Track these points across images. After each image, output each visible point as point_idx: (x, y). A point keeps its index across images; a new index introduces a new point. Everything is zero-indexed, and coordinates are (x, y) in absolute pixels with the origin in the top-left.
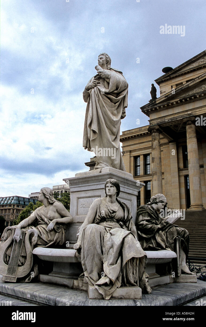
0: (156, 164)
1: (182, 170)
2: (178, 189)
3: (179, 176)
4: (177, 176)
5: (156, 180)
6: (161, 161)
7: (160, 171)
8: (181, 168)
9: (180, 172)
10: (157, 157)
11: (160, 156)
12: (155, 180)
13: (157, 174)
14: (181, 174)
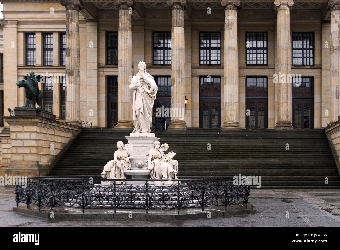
0: (72, 59)
1: (103, 68)
2: (97, 94)
3: (99, 76)
4: (96, 76)
5: (72, 83)
6: (79, 54)
7: (77, 70)
8: (101, 64)
9: (101, 69)
10: (74, 49)
11: (78, 47)
12: (70, 82)
13: (73, 74)
14: (101, 73)
